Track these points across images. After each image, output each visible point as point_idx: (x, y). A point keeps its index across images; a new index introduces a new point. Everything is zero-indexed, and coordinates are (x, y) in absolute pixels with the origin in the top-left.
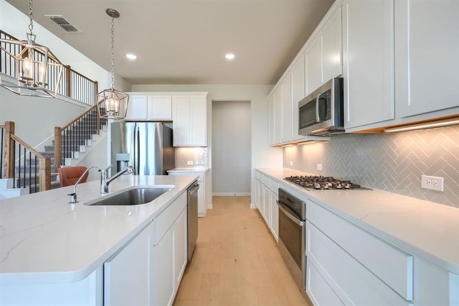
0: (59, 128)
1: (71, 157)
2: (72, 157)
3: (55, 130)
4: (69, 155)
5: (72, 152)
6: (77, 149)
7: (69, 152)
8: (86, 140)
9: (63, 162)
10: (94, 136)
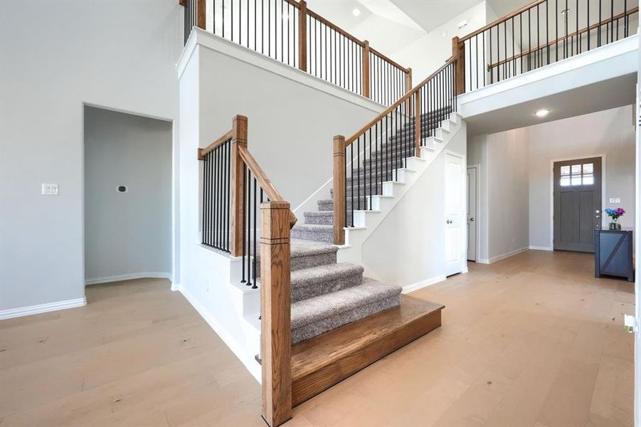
0: (342, 138)
1: (365, 209)
2: (369, 208)
3: (335, 143)
4: (362, 204)
5: (368, 197)
6: (378, 191)
7: (362, 197)
8: (394, 170)
9: (349, 220)
10: (411, 161)
